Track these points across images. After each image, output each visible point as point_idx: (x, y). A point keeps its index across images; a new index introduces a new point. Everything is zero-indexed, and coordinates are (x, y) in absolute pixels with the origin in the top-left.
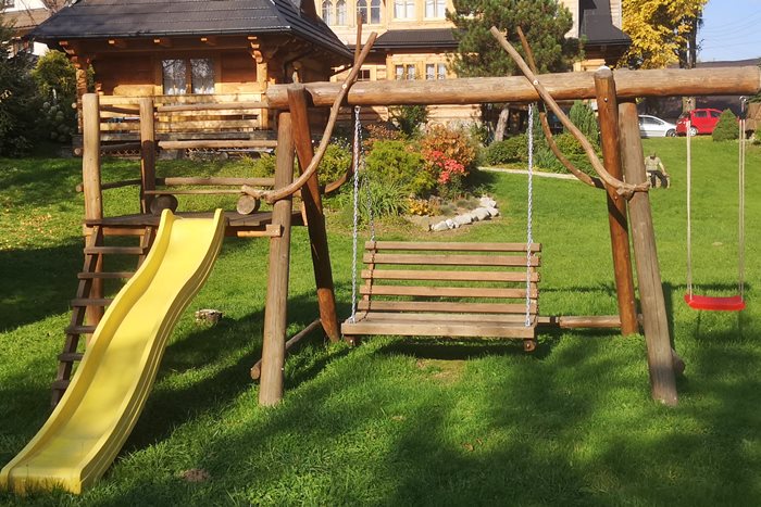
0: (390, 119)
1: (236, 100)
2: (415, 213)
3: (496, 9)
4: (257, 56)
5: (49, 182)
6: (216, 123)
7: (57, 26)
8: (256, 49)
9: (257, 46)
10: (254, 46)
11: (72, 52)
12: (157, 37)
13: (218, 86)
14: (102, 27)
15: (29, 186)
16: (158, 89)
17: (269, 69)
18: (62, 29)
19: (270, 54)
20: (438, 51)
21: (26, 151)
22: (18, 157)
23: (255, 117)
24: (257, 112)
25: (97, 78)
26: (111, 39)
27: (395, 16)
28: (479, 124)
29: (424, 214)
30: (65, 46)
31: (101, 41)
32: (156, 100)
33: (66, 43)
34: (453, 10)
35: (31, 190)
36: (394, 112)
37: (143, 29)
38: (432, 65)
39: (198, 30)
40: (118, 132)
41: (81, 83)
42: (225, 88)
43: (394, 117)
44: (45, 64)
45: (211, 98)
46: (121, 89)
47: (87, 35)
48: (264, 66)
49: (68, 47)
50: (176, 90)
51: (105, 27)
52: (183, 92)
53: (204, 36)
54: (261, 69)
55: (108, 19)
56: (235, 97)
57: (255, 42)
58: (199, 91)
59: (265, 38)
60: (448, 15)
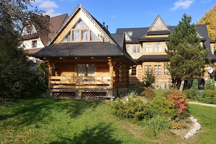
0: (143, 82)
1: (102, 79)
2: (175, 128)
3: (183, 49)
4: (110, 64)
5: (34, 111)
6: (95, 87)
7: (43, 52)
8: (110, 62)
9: (110, 60)
10: (109, 60)
11: (48, 61)
12: (76, 57)
13: (95, 73)
14: (58, 53)
15: (26, 114)
16: (76, 74)
17: (114, 68)
18: (45, 53)
19: (114, 63)
20: (158, 61)
21: (29, 96)
22: (26, 99)
23: (108, 85)
24: (109, 83)
25: (56, 70)
26: (61, 57)
27: (145, 51)
28: (172, 84)
29: (178, 129)
30: (45, 59)
31: (58, 58)
32: (75, 78)
33: (46, 58)
34: (167, 49)
35: (26, 115)
36: (144, 79)
37: (72, 54)
38: (157, 66)
39: (90, 54)
40: (62, 88)
41: (50, 72)
42: (98, 74)
43: (144, 81)
44: (42, 64)
45: (93, 78)
46: (64, 73)
47: (53, 56)
48: (112, 67)
49: (46, 60)
50: (81, 74)
51: (59, 53)
52: (83, 75)
53: (92, 57)
54: (111, 68)
55: (60, 50)
56: (102, 78)
57: (110, 59)
58: (89, 75)
59: (113, 58)
60: (166, 50)
